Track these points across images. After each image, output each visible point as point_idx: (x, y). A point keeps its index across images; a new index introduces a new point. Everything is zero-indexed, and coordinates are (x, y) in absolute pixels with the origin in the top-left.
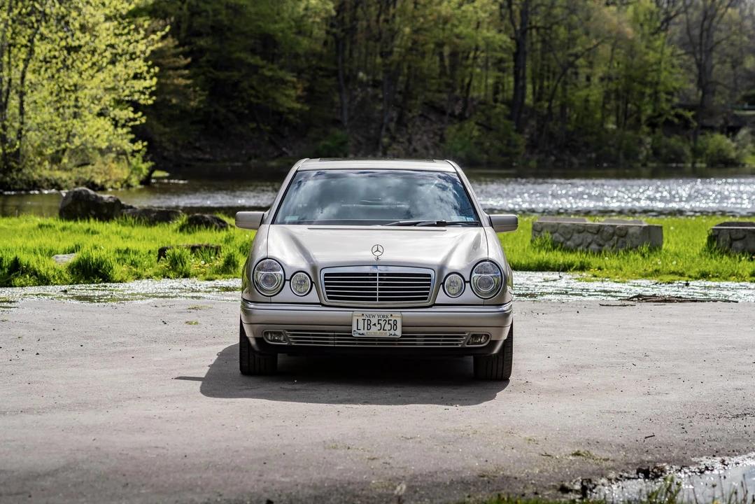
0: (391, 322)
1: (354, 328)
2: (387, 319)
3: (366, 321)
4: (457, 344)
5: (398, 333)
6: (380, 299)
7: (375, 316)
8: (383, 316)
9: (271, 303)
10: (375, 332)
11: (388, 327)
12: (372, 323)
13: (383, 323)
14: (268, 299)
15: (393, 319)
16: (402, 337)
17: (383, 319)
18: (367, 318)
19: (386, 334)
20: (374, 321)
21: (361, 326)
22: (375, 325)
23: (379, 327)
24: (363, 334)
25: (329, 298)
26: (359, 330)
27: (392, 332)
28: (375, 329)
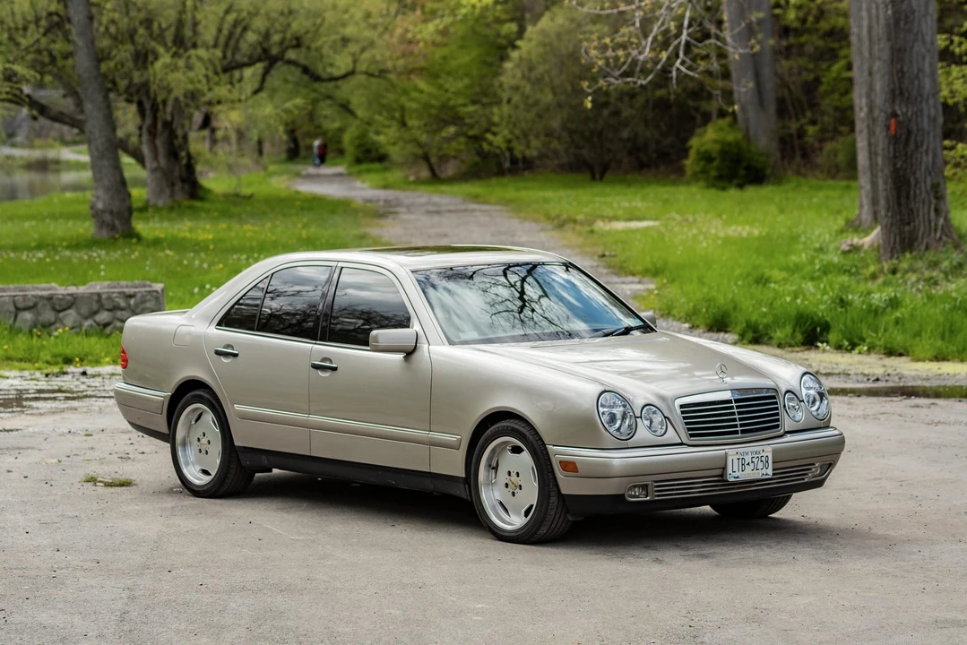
0: (763, 459)
1: (729, 470)
2: (759, 456)
3: (740, 460)
4: (803, 479)
5: (770, 471)
6: (743, 432)
7: (748, 452)
8: (756, 453)
9: (628, 448)
10: (749, 474)
11: (760, 465)
12: (746, 462)
13: (755, 460)
14: (623, 444)
15: (765, 455)
16: (773, 474)
17: (756, 456)
18: (741, 457)
19: (757, 475)
20: (748, 459)
21: (736, 469)
22: (748, 464)
23: (752, 465)
24: (737, 477)
25: (692, 435)
26: (735, 473)
27: (764, 471)
28: (748, 469)
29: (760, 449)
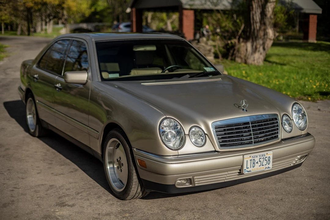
0: (267, 159)
1: (245, 167)
2: (265, 157)
3: (252, 161)
5: (271, 166)
6: (255, 142)
7: (257, 156)
8: (262, 156)
9: (179, 155)
10: (257, 168)
11: (265, 163)
12: (256, 162)
13: (262, 160)
15: (268, 156)
16: (272, 168)
17: (262, 158)
18: (253, 159)
19: (263, 168)
20: (257, 160)
21: (249, 166)
23: (259, 163)
24: (250, 171)
26: (248, 169)
27: (267, 166)
28: (257, 166)
29: (265, 153)
